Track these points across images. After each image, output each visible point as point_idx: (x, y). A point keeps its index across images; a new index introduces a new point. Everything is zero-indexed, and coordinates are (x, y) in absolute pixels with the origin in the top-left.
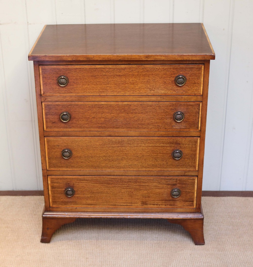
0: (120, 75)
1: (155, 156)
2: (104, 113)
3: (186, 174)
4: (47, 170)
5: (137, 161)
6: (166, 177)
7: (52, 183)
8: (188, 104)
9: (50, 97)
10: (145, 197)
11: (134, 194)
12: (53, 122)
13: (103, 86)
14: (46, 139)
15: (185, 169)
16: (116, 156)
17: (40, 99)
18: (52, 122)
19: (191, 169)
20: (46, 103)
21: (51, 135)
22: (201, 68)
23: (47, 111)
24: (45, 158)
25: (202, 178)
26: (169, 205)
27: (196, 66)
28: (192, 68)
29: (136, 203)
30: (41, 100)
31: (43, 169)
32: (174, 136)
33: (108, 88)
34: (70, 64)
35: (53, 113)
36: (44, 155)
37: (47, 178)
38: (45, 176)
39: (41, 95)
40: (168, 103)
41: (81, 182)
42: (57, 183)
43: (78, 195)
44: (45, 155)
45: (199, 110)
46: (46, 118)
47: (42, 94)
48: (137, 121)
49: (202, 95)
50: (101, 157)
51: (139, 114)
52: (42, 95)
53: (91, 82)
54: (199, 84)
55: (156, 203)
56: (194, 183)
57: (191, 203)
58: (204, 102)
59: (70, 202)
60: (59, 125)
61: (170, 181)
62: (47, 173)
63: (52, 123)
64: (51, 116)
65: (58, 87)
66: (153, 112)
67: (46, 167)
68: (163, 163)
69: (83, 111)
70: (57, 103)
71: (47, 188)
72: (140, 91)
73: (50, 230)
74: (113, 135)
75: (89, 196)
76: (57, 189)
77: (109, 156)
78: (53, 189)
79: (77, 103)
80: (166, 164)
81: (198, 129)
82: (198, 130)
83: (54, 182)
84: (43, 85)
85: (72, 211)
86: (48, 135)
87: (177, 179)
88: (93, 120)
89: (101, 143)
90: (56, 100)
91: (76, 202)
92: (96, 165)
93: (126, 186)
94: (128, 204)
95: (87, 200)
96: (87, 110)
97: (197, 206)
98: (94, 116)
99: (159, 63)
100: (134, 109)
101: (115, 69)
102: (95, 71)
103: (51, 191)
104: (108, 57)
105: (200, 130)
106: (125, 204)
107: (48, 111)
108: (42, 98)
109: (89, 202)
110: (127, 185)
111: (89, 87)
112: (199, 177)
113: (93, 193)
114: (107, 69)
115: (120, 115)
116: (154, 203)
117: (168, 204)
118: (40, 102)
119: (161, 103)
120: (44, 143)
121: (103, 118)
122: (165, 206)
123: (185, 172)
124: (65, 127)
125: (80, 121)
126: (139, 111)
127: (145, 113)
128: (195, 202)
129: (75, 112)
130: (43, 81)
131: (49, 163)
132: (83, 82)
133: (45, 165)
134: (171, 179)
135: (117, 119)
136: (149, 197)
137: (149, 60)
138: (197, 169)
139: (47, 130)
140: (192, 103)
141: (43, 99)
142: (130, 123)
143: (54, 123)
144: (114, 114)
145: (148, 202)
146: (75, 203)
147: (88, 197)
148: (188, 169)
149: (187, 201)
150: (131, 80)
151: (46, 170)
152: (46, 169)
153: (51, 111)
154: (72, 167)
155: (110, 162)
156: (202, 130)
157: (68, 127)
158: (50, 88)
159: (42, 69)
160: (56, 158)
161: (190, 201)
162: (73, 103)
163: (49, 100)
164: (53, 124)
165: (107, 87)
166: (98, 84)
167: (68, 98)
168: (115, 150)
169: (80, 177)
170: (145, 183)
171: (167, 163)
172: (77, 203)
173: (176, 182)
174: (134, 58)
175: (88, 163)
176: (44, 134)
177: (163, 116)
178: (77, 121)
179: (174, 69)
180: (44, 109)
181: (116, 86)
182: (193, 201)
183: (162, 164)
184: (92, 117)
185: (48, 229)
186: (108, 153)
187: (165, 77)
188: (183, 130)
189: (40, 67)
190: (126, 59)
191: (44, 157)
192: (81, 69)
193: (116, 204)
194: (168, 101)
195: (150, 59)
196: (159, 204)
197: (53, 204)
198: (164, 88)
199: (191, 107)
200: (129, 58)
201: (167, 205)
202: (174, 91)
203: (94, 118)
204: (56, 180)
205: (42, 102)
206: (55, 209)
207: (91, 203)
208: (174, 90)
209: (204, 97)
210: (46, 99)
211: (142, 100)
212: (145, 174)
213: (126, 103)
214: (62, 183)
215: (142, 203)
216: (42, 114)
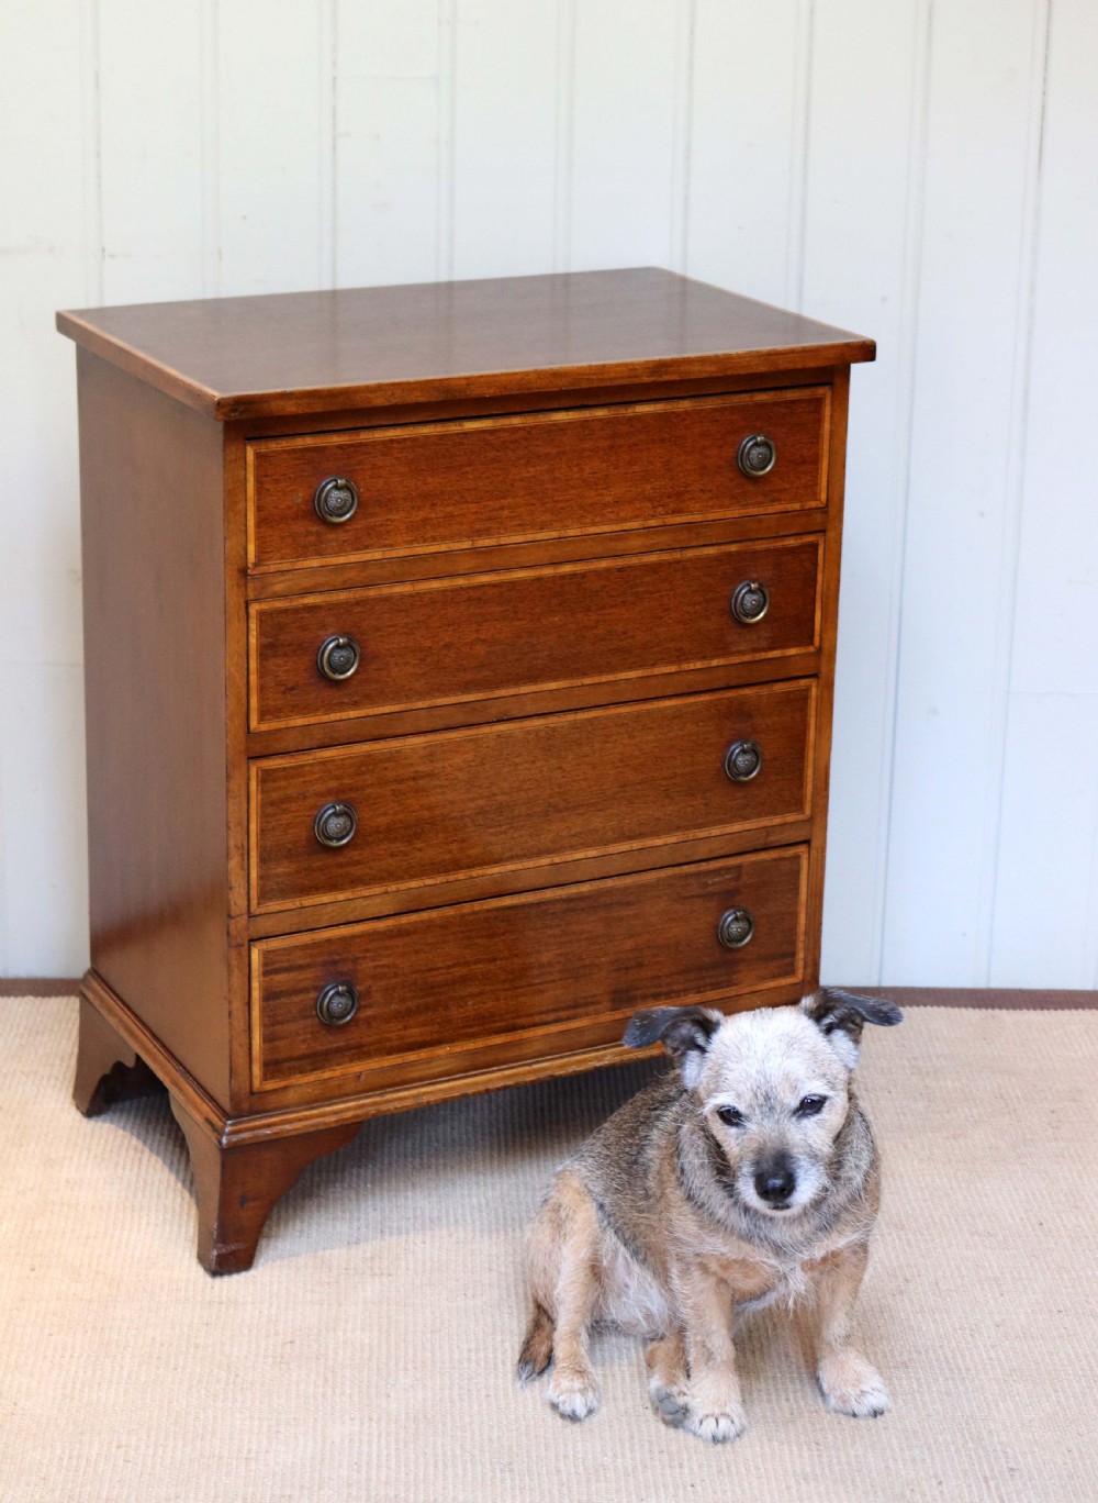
0: (547, 455)
1: (664, 783)
2: (485, 621)
3: (773, 839)
4: (251, 916)
5: (602, 814)
6: (704, 866)
7: (265, 973)
8: (779, 544)
9: (283, 578)
10: (627, 968)
11: (587, 962)
12: (289, 685)
13: (485, 506)
14: (253, 770)
15: (766, 822)
16: (524, 804)
17: (243, 588)
18: (283, 688)
19: (790, 818)
20: (264, 606)
21: (278, 747)
22: (819, 402)
23: (265, 640)
24: (246, 857)
25: (823, 849)
26: (712, 984)
27: (805, 394)
28: (794, 402)
29: (593, 1003)
30: (246, 596)
31: (233, 914)
32: (732, 684)
33: (506, 513)
34: (366, 425)
35: (289, 645)
36: (242, 845)
37: (246, 953)
38: (242, 945)
39: (243, 572)
40: (711, 551)
41: (387, 948)
42: (288, 969)
43: (369, 1012)
44: (245, 844)
45: (816, 564)
46: (262, 673)
47: (250, 565)
48: (604, 640)
49: (827, 506)
50: (468, 816)
51: (613, 610)
52: (249, 571)
53: (442, 492)
54: (816, 461)
55: (665, 989)
56: (797, 873)
57: (787, 961)
58: (831, 534)
59: (339, 1050)
60: (313, 695)
61: (716, 880)
62: (248, 929)
63: (284, 693)
64: (279, 661)
65: (314, 529)
66: (663, 593)
67: (246, 903)
68: (693, 806)
69: (407, 624)
70: (310, 600)
71: (247, 1001)
72: (618, 513)
73: (252, 1204)
74: (516, 713)
75: (412, 1004)
76: (284, 1000)
77: (496, 809)
78: (271, 1003)
79: (386, 591)
80: (702, 807)
81: (812, 644)
82: (811, 649)
83: (277, 966)
84: (258, 525)
85: (343, 1092)
86: (266, 752)
87: (739, 867)
88: (446, 656)
89: (470, 757)
90: (305, 588)
91: (360, 1046)
92: (447, 857)
93: (557, 931)
94: (563, 1014)
95: (405, 1028)
96: (424, 615)
97: (809, 971)
98: (447, 640)
99: (686, 395)
100: (597, 591)
101: (533, 432)
102: (461, 444)
103: (263, 1011)
104: (523, 379)
105: (819, 650)
106: (551, 1017)
107: (270, 640)
108: (250, 585)
109: (415, 1033)
110: (559, 926)
111: (433, 516)
112: (815, 844)
113: (433, 988)
114: (506, 434)
115: (545, 622)
116: (658, 990)
117: (708, 981)
118: (242, 601)
119: (689, 554)
120: (244, 793)
121: (484, 641)
122: (699, 992)
123: (768, 830)
124: (334, 702)
125: (396, 669)
126: (612, 596)
127: (633, 603)
128: (801, 955)
129: (378, 630)
130: (259, 509)
131: (261, 877)
132: (412, 498)
133: (244, 892)
134: (717, 872)
135: (534, 640)
136: (640, 965)
137: (661, 379)
138: (808, 811)
139: (264, 727)
140: (791, 542)
141: (255, 589)
142: (580, 653)
143: (292, 689)
144: (523, 622)
145: (637, 989)
146: (356, 1051)
147: (409, 1013)
148: (777, 820)
149: (773, 957)
150: (588, 470)
151: (246, 917)
152: (244, 909)
153: (282, 637)
154: (352, 882)
155: (501, 833)
156: (826, 645)
157: (346, 700)
158: (283, 538)
159: (258, 456)
160: (290, 850)
161: (783, 956)
162: (372, 593)
163: (278, 588)
164: (289, 696)
165: (502, 508)
166: (469, 499)
167: (353, 574)
168: (521, 778)
169: (381, 925)
170: (628, 904)
171: (706, 804)
172: (365, 1049)
173: (738, 878)
174: (613, 375)
175: (418, 854)
176: (247, 750)
177: (697, 607)
178: (382, 670)
179: (733, 409)
180: (255, 633)
181: (534, 501)
182: (793, 955)
183: (690, 809)
184: (442, 643)
185: (243, 1200)
186: (495, 795)
187: (704, 448)
188: (763, 655)
189: (249, 448)
190: (585, 385)
191: (242, 855)
192: (409, 443)
193: (519, 1021)
194: (714, 542)
195: (666, 378)
196: (675, 987)
197: (265, 1077)
198: (702, 491)
199: (790, 557)
200: (595, 377)
201: (706, 986)
202: (734, 501)
203: (447, 646)
204: (284, 958)
205: (247, 604)
206: (272, 1100)
207: (420, 1039)
208: (735, 498)
209: (833, 510)
210: (264, 587)
211: (624, 550)
212: (630, 865)
213: (567, 569)
214: (308, 966)
215: (613, 1001)
216: (245, 657)
